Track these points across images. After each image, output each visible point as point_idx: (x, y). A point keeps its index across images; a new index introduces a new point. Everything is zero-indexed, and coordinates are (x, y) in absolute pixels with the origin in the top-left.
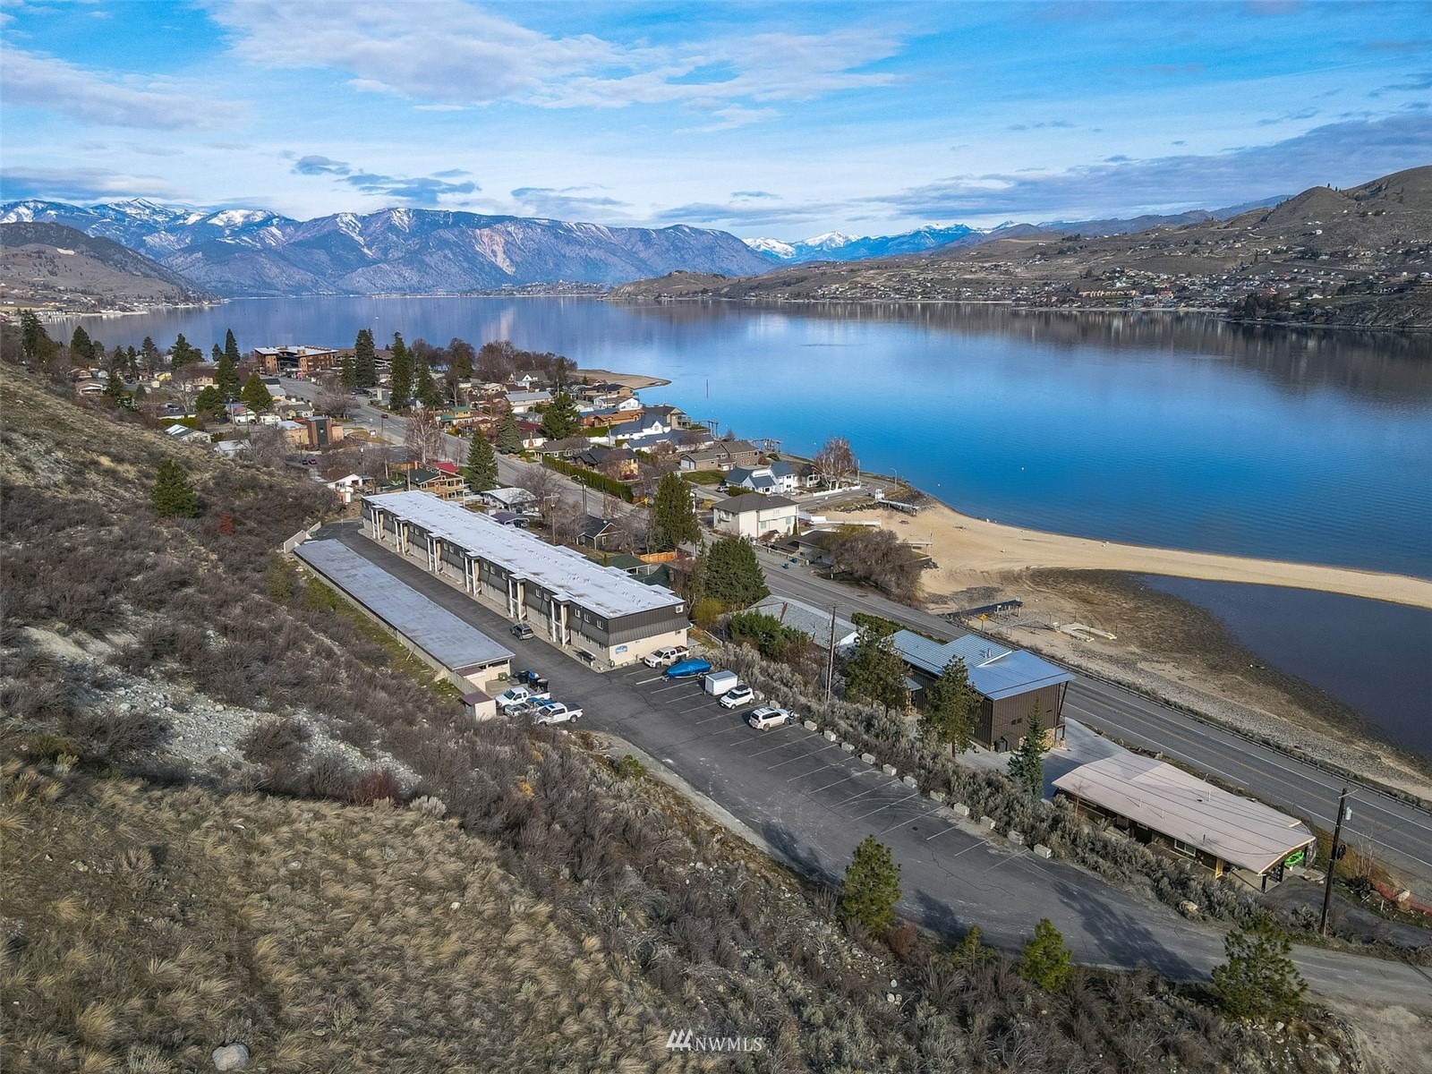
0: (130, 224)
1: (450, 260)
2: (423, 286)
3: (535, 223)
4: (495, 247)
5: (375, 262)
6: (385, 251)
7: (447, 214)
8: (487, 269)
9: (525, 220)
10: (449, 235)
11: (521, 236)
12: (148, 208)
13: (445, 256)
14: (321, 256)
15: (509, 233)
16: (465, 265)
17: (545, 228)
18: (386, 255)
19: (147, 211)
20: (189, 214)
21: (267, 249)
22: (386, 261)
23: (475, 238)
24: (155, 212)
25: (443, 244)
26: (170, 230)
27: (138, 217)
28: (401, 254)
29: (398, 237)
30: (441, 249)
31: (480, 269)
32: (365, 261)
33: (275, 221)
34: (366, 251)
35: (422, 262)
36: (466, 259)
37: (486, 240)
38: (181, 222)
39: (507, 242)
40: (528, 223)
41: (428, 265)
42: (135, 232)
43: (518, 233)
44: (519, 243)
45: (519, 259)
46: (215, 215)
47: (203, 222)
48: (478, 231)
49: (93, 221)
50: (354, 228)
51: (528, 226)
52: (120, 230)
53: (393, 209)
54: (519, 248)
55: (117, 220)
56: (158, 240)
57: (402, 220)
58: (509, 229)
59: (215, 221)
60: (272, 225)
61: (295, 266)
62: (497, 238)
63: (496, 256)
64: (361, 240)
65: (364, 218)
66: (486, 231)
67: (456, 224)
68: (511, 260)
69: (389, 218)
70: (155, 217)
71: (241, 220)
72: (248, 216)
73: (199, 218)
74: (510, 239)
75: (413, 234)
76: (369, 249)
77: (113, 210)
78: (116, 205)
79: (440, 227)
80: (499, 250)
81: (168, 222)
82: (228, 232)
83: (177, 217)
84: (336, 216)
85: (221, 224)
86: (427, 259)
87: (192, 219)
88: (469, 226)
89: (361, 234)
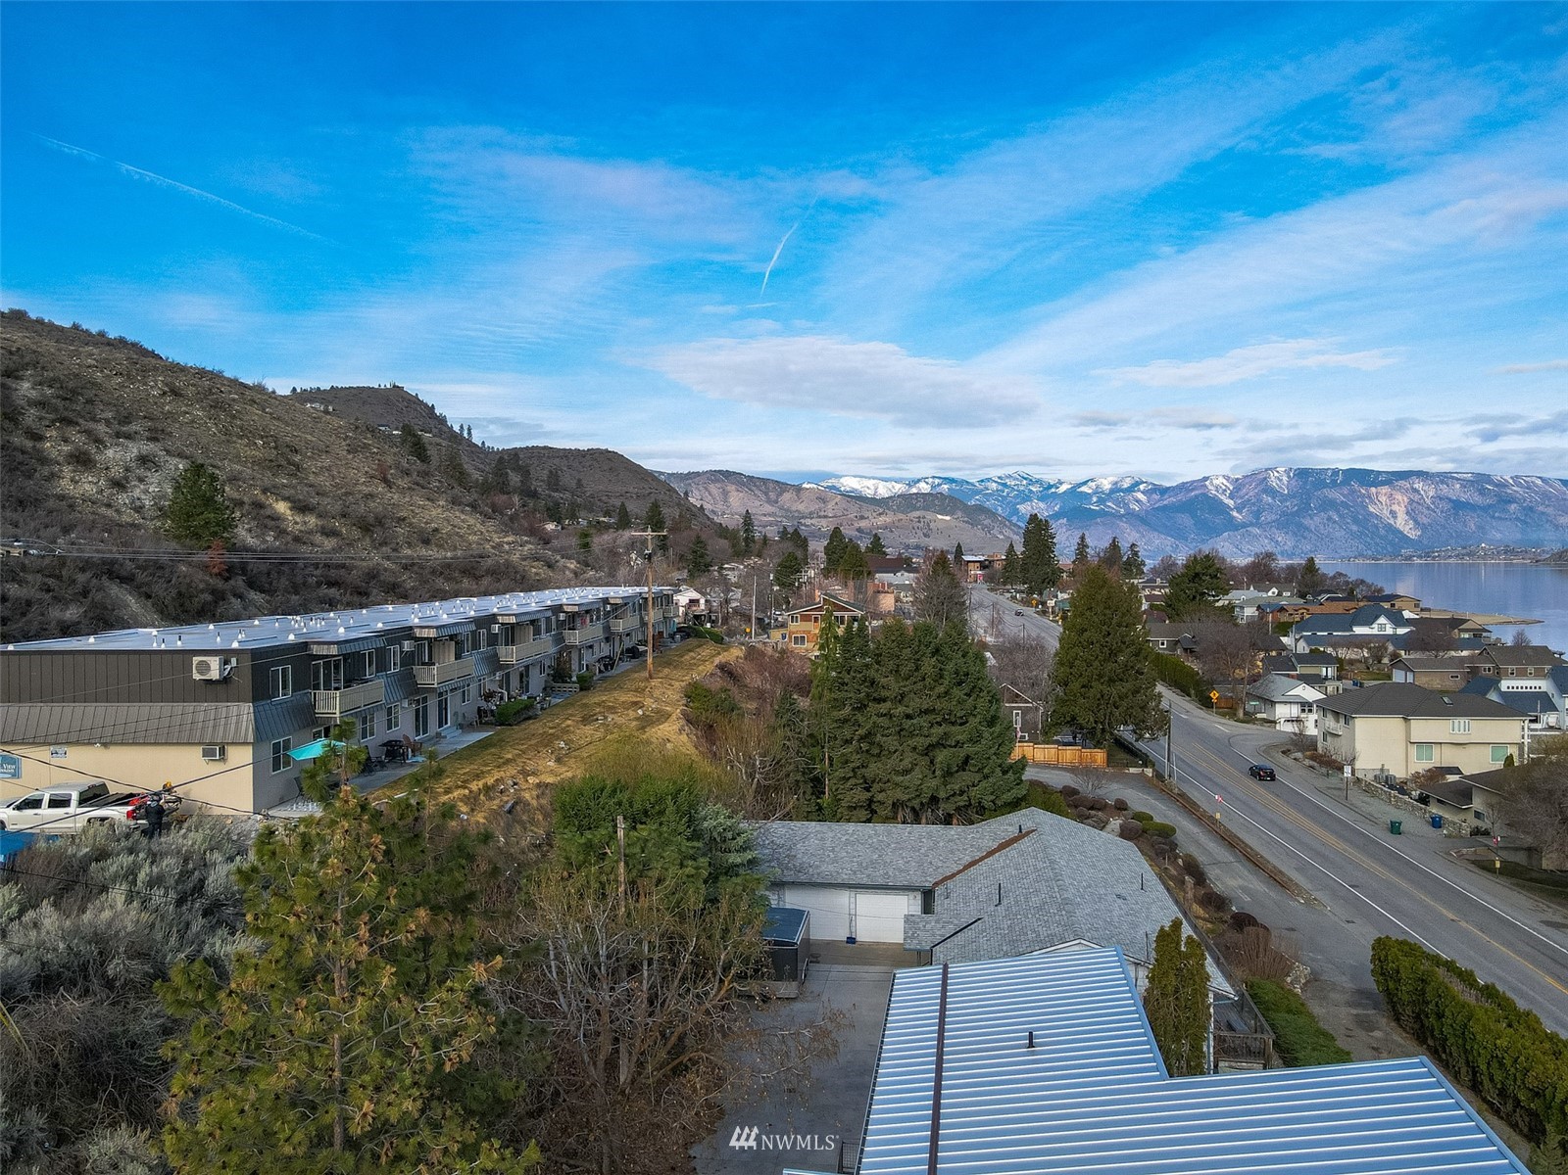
0: (1008, 494)
1: (1335, 522)
2: (1298, 551)
3: (1453, 478)
4: (1395, 508)
5: (1244, 525)
6: (1257, 514)
7: (1336, 472)
8: (1382, 532)
9: (1439, 474)
10: (1335, 495)
11: (1431, 494)
12: (1025, 479)
13: (1329, 519)
14: (1185, 520)
15: (1416, 491)
16: (1355, 528)
17: (1466, 484)
18: (1258, 518)
19: (1025, 482)
20: (1061, 484)
21: (1130, 514)
22: (1258, 525)
23: (1369, 497)
24: (1031, 482)
25: (1328, 505)
26: (1041, 499)
27: (1016, 488)
28: (1274, 517)
29: (1273, 498)
30: (1324, 510)
31: (1373, 533)
32: (1232, 525)
33: (1142, 487)
34: (1235, 514)
35: (1300, 525)
36: (1356, 521)
37: (1383, 499)
38: (1053, 490)
39: (1411, 501)
40: (1444, 478)
41: (1307, 529)
42: (1011, 502)
43: (1427, 491)
44: (1428, 501)
45: (1425, 521)
46: (1085, 483)
47: (1074, 491)
48: (1373, 490)
49: (978, 492)
50: (1225, 490)
51: (1442, 482)
52: (998, 501)
53: (1270, 469)
54: (1428, 508)
55: (997, 490)
56: (1029, 508)
57: (1281, 480)
58: (1416, 486)
59: (1084, 489)
60: (1139, 490)
61: (1156, 530)
62: (1399, 497)
63: (1395, 517)
64: (1231, 503)
65: (1237, 479)
66: (1385, 489)
67: (1346, 482)
68: (1416, 521)
69: (1265, 478)
70: (1031, 487)
71: (1110, 486)
72: (1116, 483)
73: (1070, 486)
74: (1416, 498)
75: (1291, 496)
76: (1239, 511)
77: (996, 482)
78: (999, 478)
79: (1326, 486)
80: (1401, 511)
81: (1041, 492)
82: (1095, 499)
83: (1050, 487)
84: (1206, 479)
85: (1090, 491)
86: (1307, 522)
87: (1063, 488)
88: (1362, 484)
89: (1231, 497)
